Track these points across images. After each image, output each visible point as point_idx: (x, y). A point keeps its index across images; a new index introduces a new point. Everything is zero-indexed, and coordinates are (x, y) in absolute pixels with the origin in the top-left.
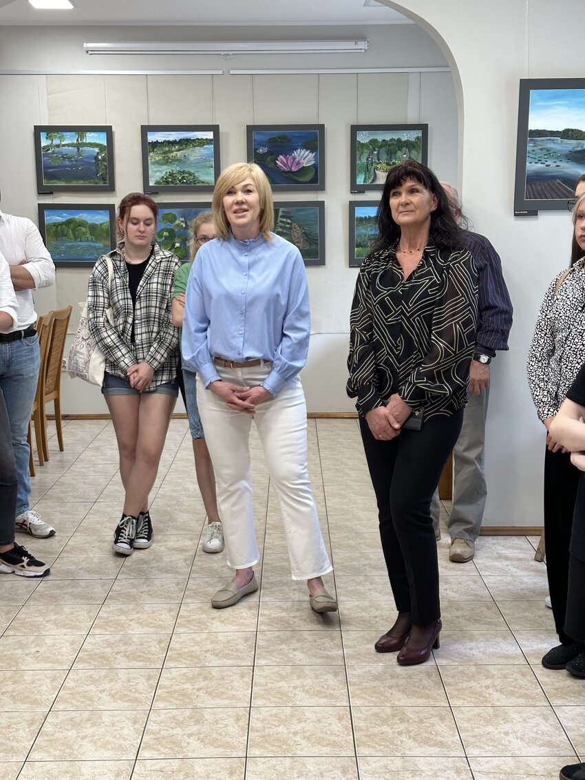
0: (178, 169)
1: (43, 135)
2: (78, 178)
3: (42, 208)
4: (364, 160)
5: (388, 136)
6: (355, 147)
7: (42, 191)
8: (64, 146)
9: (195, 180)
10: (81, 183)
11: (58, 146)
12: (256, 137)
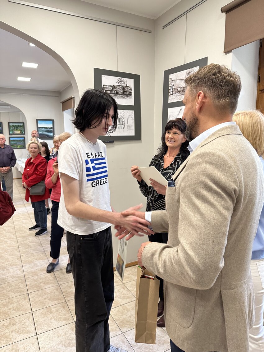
4: (11, 129)
5: (16, 124)
6: (9, 127)
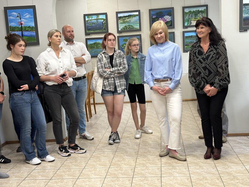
0: (128, 25)
1: (86, 17)
2: (97, 30)
3: (87, 39)
4: (187, 18)
5: (195, 9)
6: (184, 14)
7: (87, 34)
8: (93, 20)
9: (133, 28)
10: (98, 31)
11: (91, 20)
12: (152, 13)
